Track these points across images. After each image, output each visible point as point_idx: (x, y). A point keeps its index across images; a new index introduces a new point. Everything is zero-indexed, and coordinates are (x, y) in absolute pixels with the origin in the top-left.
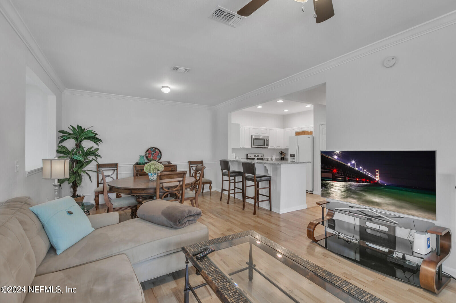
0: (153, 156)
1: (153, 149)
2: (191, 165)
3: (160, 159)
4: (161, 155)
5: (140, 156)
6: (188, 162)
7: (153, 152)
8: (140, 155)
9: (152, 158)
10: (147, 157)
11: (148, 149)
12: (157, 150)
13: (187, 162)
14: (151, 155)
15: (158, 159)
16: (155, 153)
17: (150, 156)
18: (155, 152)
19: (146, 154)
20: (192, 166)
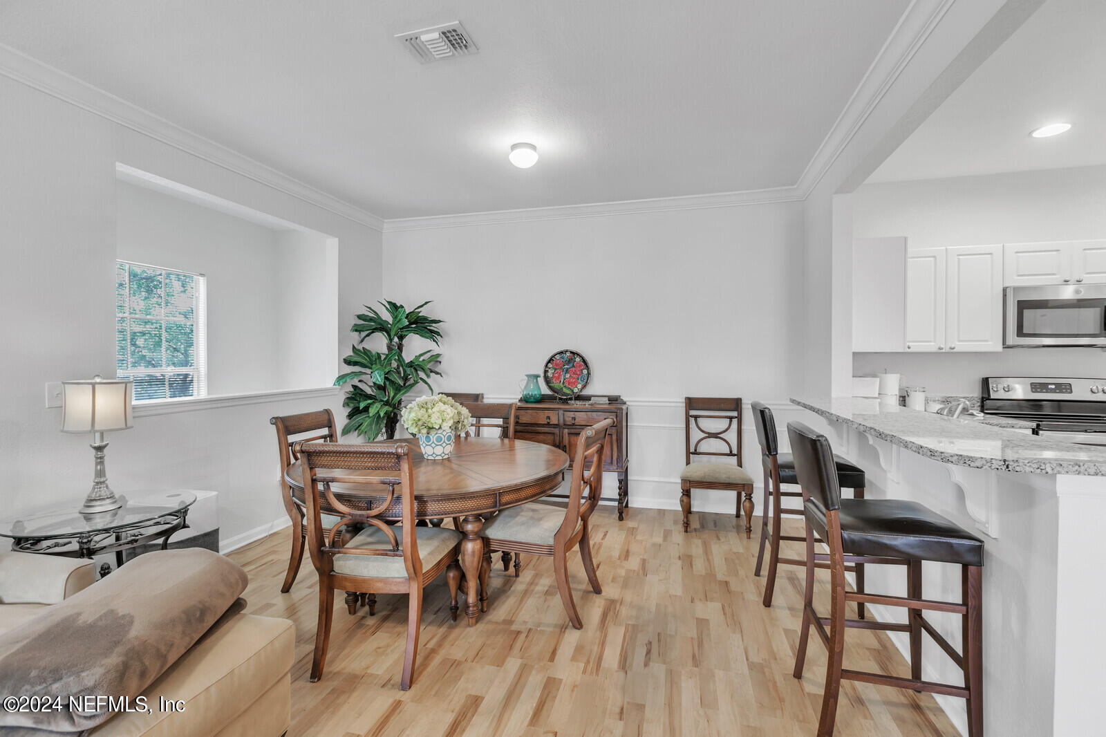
0: (568, 376)
1: (568, 354)
2: (693, 413)
3: (584, 387)
4: (589, 374)
5: (527, 376)
6: (684, 400)
7: (568, 364)
8: (529, 373)
9: (563, 383)
10: (548, 381)
11: (553, 356)
12: (578, 359)
13: (681, 400)
14: (560, 375)
15: (580, 386)
16: (574, 369)
17: (559, 378)
18: (573, 366)
19: (546, 372)
20: (696, 417)
